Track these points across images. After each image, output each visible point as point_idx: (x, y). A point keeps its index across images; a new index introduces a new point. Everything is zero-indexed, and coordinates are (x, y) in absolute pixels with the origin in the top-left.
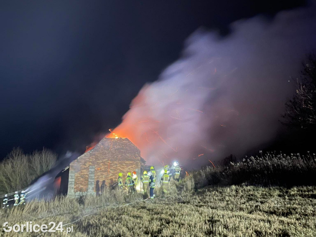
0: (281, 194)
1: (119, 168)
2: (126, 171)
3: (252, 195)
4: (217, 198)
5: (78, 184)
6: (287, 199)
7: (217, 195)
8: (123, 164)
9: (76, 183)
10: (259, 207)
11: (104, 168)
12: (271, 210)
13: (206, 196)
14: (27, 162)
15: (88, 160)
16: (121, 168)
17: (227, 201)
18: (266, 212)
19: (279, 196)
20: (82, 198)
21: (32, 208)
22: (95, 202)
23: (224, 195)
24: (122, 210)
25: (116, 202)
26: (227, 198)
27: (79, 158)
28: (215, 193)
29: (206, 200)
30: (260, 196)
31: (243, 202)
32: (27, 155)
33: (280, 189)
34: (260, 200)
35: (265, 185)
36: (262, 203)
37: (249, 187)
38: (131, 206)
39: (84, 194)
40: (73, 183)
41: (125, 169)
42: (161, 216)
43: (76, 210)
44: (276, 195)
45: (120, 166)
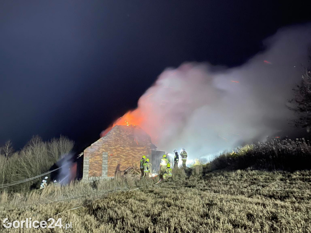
0: (284, 177)
1: (131, 153)
2: (138, 157)
3: (255, 179)
4: (221, 182)
5: (92, 169)
6: (288, 183)
7: (222, 179)
8: (135, 150)
9: (90, 169)
10: (259, 191)
11: (117, 154)
12: (271, 193)
13: (212, 180)
14: (46, 149)
15: (101, 146)
16: (132, 154)
17: (231, 185)
18: (265, 196)
19: (281, 180)
20: (95, 183)
21: (49, 192)
22: (108, 186)
23: (229, 180)
24: (130, 194)
25: (127, 186)
26: (231, 182)
27: (92, 145)
28: (221, 177)
29: (211, 185)
30: (263, 180)
31: (246, 186)
32: (45, 143)
33: (284, 173)
34: (261, 184)
35: (270, 170)
36: (263, 186)
37: (254, 171)
38: (140, 190)
39: (97, 179)
40: (88, 168)
41: (136, 155)
42: (165, 199)
43: (89, 194)
44: (278, 179)
45: (132, 152)
